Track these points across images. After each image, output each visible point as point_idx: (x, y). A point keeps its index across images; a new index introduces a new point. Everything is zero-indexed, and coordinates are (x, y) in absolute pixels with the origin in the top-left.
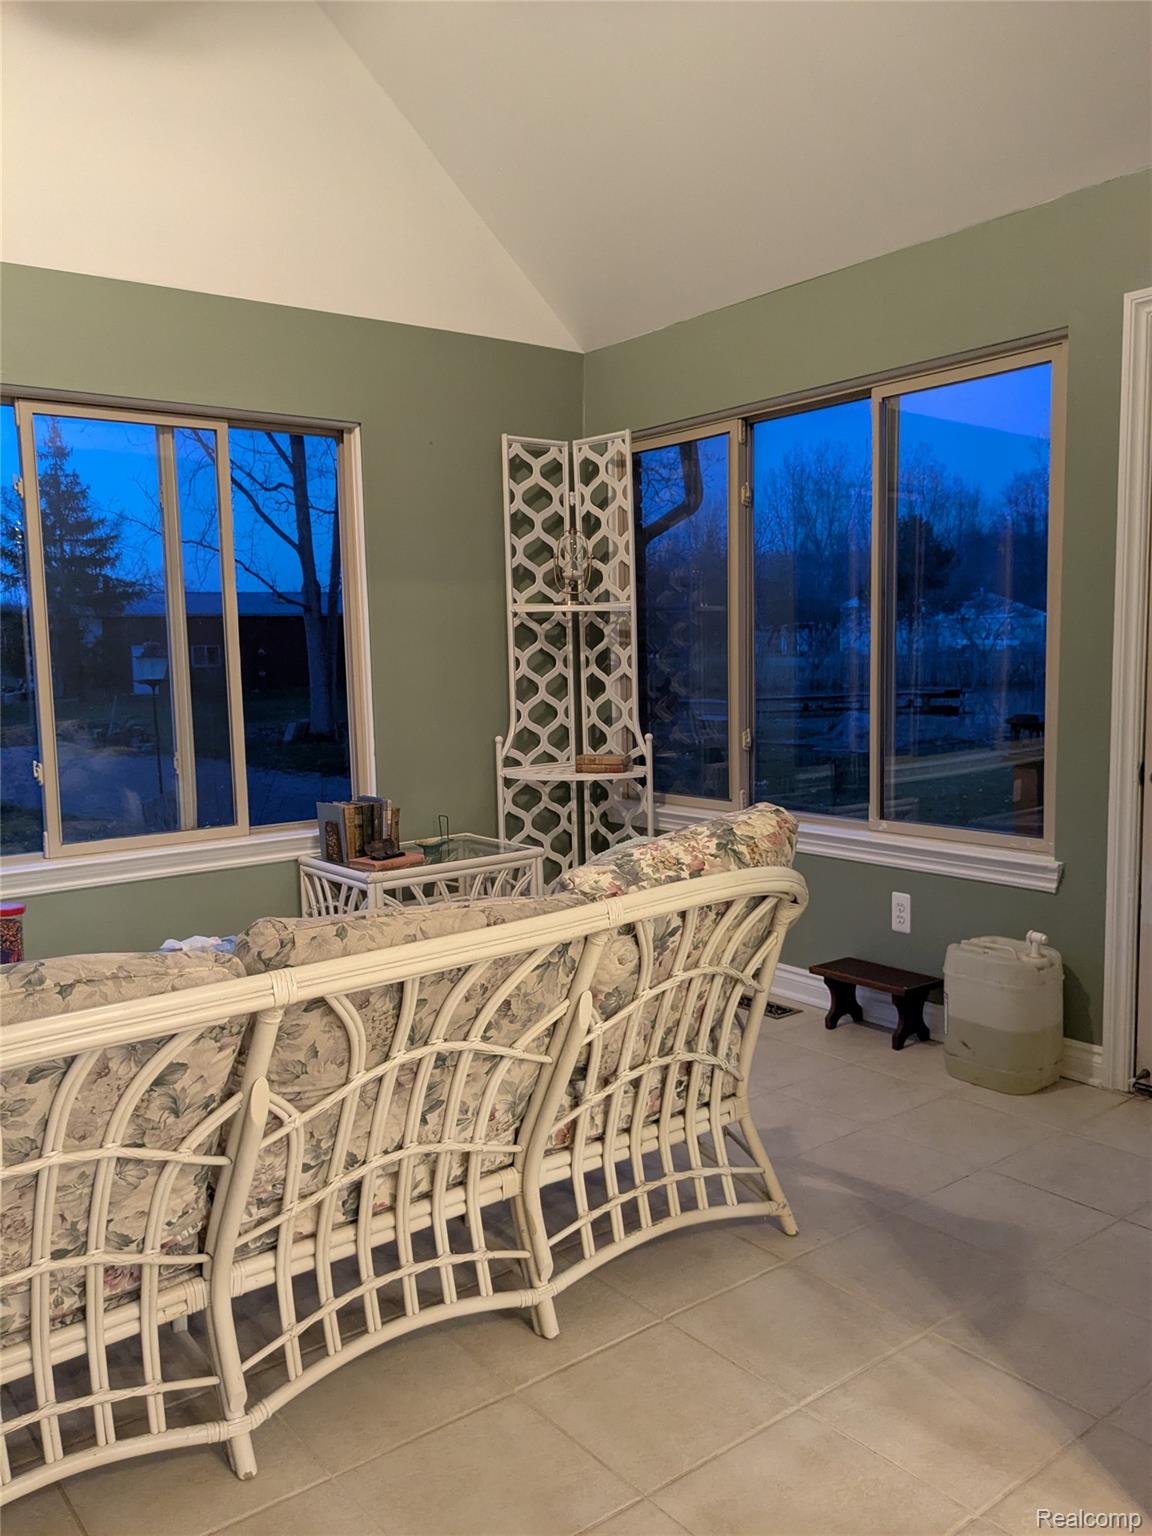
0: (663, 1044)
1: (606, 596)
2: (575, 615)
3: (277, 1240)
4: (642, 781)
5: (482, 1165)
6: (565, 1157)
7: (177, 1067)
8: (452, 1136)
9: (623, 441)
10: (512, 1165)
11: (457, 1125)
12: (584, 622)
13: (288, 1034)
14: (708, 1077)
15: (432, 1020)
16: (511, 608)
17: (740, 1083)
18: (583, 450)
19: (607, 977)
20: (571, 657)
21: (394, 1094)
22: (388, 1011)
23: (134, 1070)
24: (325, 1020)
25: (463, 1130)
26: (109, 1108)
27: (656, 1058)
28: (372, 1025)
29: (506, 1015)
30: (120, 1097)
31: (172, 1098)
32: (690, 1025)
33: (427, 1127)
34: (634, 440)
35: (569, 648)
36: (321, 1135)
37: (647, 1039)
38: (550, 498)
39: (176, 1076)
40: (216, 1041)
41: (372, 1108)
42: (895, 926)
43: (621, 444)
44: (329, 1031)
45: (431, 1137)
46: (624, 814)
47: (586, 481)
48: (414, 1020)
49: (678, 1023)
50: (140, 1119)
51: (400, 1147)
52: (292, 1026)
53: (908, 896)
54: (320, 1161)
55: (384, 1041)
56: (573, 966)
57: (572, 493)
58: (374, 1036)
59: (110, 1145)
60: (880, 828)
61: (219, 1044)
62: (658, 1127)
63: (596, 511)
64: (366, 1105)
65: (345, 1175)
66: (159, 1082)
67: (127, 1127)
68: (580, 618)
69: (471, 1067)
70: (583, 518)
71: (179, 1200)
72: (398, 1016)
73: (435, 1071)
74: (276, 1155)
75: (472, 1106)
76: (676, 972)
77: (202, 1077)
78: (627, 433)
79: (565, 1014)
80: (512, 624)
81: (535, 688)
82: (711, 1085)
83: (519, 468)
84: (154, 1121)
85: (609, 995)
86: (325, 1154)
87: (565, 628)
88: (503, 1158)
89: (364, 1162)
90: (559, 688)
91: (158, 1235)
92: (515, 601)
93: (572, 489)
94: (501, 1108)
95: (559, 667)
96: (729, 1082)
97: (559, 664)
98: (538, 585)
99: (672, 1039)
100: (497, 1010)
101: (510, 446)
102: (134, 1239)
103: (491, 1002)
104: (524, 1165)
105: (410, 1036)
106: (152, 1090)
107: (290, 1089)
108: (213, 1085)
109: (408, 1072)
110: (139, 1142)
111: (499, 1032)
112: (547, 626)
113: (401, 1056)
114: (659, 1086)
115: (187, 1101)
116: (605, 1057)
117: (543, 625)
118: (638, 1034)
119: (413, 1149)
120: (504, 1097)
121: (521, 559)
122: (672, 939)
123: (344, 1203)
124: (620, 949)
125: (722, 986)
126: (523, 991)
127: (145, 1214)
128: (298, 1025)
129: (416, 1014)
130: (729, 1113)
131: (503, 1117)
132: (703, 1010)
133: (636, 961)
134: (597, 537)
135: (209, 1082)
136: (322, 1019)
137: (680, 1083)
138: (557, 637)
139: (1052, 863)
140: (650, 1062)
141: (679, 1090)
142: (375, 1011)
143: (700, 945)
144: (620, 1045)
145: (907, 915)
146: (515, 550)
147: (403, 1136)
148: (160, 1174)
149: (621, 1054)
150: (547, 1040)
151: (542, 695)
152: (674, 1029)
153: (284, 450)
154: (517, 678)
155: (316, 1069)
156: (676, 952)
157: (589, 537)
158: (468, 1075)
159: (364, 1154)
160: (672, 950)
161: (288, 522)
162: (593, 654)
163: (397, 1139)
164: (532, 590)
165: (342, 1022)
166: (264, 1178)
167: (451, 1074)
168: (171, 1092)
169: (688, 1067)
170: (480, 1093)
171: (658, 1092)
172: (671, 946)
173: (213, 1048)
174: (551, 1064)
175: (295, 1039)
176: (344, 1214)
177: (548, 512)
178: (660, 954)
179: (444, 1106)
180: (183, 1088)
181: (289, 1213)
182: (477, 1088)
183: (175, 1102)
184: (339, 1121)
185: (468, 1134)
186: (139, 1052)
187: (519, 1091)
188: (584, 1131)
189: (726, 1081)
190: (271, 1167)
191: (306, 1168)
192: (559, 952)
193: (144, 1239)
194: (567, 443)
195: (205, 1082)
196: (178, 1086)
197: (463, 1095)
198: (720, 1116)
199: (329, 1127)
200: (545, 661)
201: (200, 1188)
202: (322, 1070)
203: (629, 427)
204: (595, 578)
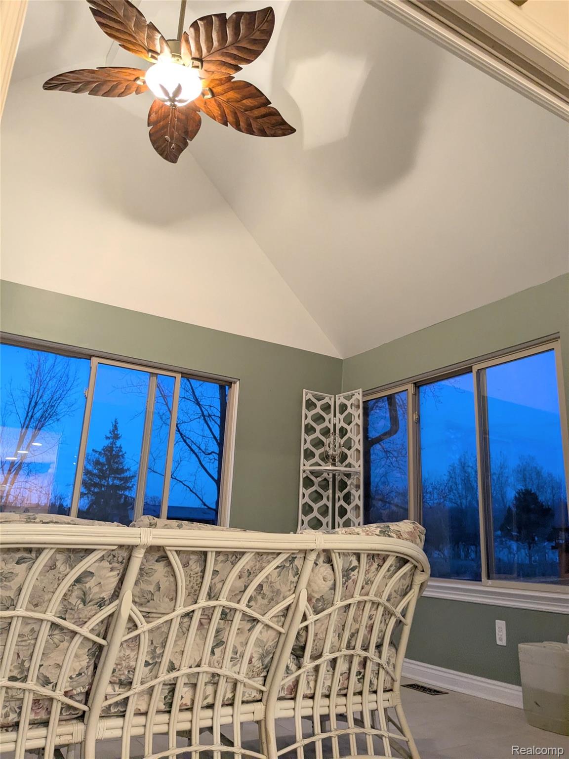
0: (349, 643)
1: (349, 465)
3: (125, 711)
5: (243, 696)
6: (291, 703)
7: (88, 574)
8: (227, 667)
9: (359, 394)
10: (260, 701)
11: (231, 661)
12: (338, 478)
13: (146, 573)
14: (376, 673)
15: (221, 586)
16: (302, 468)
17: (395, 683)
18: (340, 399)
19: (317, 588)
20: (331, 496)
21: (197, 630)
22: (198, 573)
23: (68, 570)
24: (166, 569)
25: (234, 665)
26: (52, 590)
27: (345, 649)
28: (189, 579)
29: (260, 593)
30: (59, 585)
31: (83, 592)
32: (364, 635)
33: (214, 657)
35: (330, 491)
36: (157, 644)
37: (340, 636)
38: (324, 420)
39: (88, 579)
40: (110, 564)
41: (186, 635)
43: (358, 396)
44: (167, 577)
45: (216, 664)
47: (342, 412)
48: (211, 582)
49: (357, 631)
50: (66, 601)
51: (198, 666)
52: (149, 569)
54: (154, 661)
55: (195, 592)
56: (297, 572)
58: (190, 586)
59: (48, 613)
61: (111, 566)
62: (346, 698)
63: (345, 426)
64: (183, 632)
65: (167, 674)
66: (78, 581)
67: (59, 606)
68: (336, 477)
69: (240, 624)
70: (340, 429)
71: (78, 664)
72: (203, 578)
73: (221, 621)
74: (132, 650)
75: (240, 650)
76: (355, 595)
77: (100, 583)
78: (360, 390)
79: (292, 603)
80: (302, 476)
81: (311, 509)
82: (378, 679)
83: (310, 405)
84: (72, 604)
85: (318, 600)
86: (158, 657)
87: (329, 481)
88: (255, 694)
89: (179, 670)
90: (324, 511)
91: (64, 684)
92: (304, 465)
93: (335, 416)
94: (256, 656)
95: (325, 501)
96: (388, 680)
97: (325, 499)
98: (317, 459)
99: (355, 641)
100: (255, 590)
101: (307, 394)
102: (51, 681)
103: (252, 584)
104: (267, 701)
105: (208, 592)
106: (74, 585)
107: (144, 609)
108: (104, 591)
109: (206, 617)
110: (63, 616)
111: (256, 604)
112: (319, 479)
113: (203, 602)
114: (347, 672)
115: (91, 596)
116: (316, 641)
117: (318, 478)
118: (335, 631)
119: (205, 668)
120: (257, 649)
121: (309, 445)
122: (353, 573)
123: (165, 697)
124: (324, 572)
125: (383, 615)
126: (270, 580)
127: (59, 666)
128: (152, 569)
129: (212, 579)
130: (388, 700)
131: (257, 664)
132: (372, 627)
133: (332, 581)
134: (345, 438)
135: (103, 588)
136: (164, 568)
137: (359, 673)
138: (325, 485)
140: (341, 651)
141: (359, 677)
142: (192, 570)
143: (369, 582)
144: (324, 636)
146: (306, 441)
147: (201, 660)
148: (71, 642)
149: (325, 642)
150: (283, 619)
151: (315, 514)
152: (356, 635)
153: (216, 436)
154: (303, 503)
155: (158, 599)
156: (355, 582)
157: (342, 438)
158: (238, 629)
159: (179, 664)
160: (353, 580)
161: (213, 469)
162: (342, 495)
163: (198, 660)
164: (313, 461)
165: (174, 572)
166: (124, 664)
167: (230, 625)
168: (83, 588)
169: (364, 663)
170: (244, 644)
171: (346, 675)
172: (353, 578)
173: (108, 568)
174: (284, 634)
175: (150, 577)
176: (164, 704)
177: (323, 426)
178: (346, 581)
179: (224, 646)
180: (90, 588)
181: (134, 690)
182: (242, 639)
183: (85, 595)
184: (167, 638)
185: (236, 668)
186: (72, 559)
187: (266, 647)
188: (302, 690)
189: (386, 679)
190: (128, 657)
191: (147, 664)
192: (290, 561)
193: (57, 683)
194: (333, 396)
195: (101, 587)
196: (88, 585)
197: (235, 641)
198: (382, 701)
199: (161, 640)
200: (318, 497)
201: (90, 660)
202: (161, 600)
204: (344, 457)
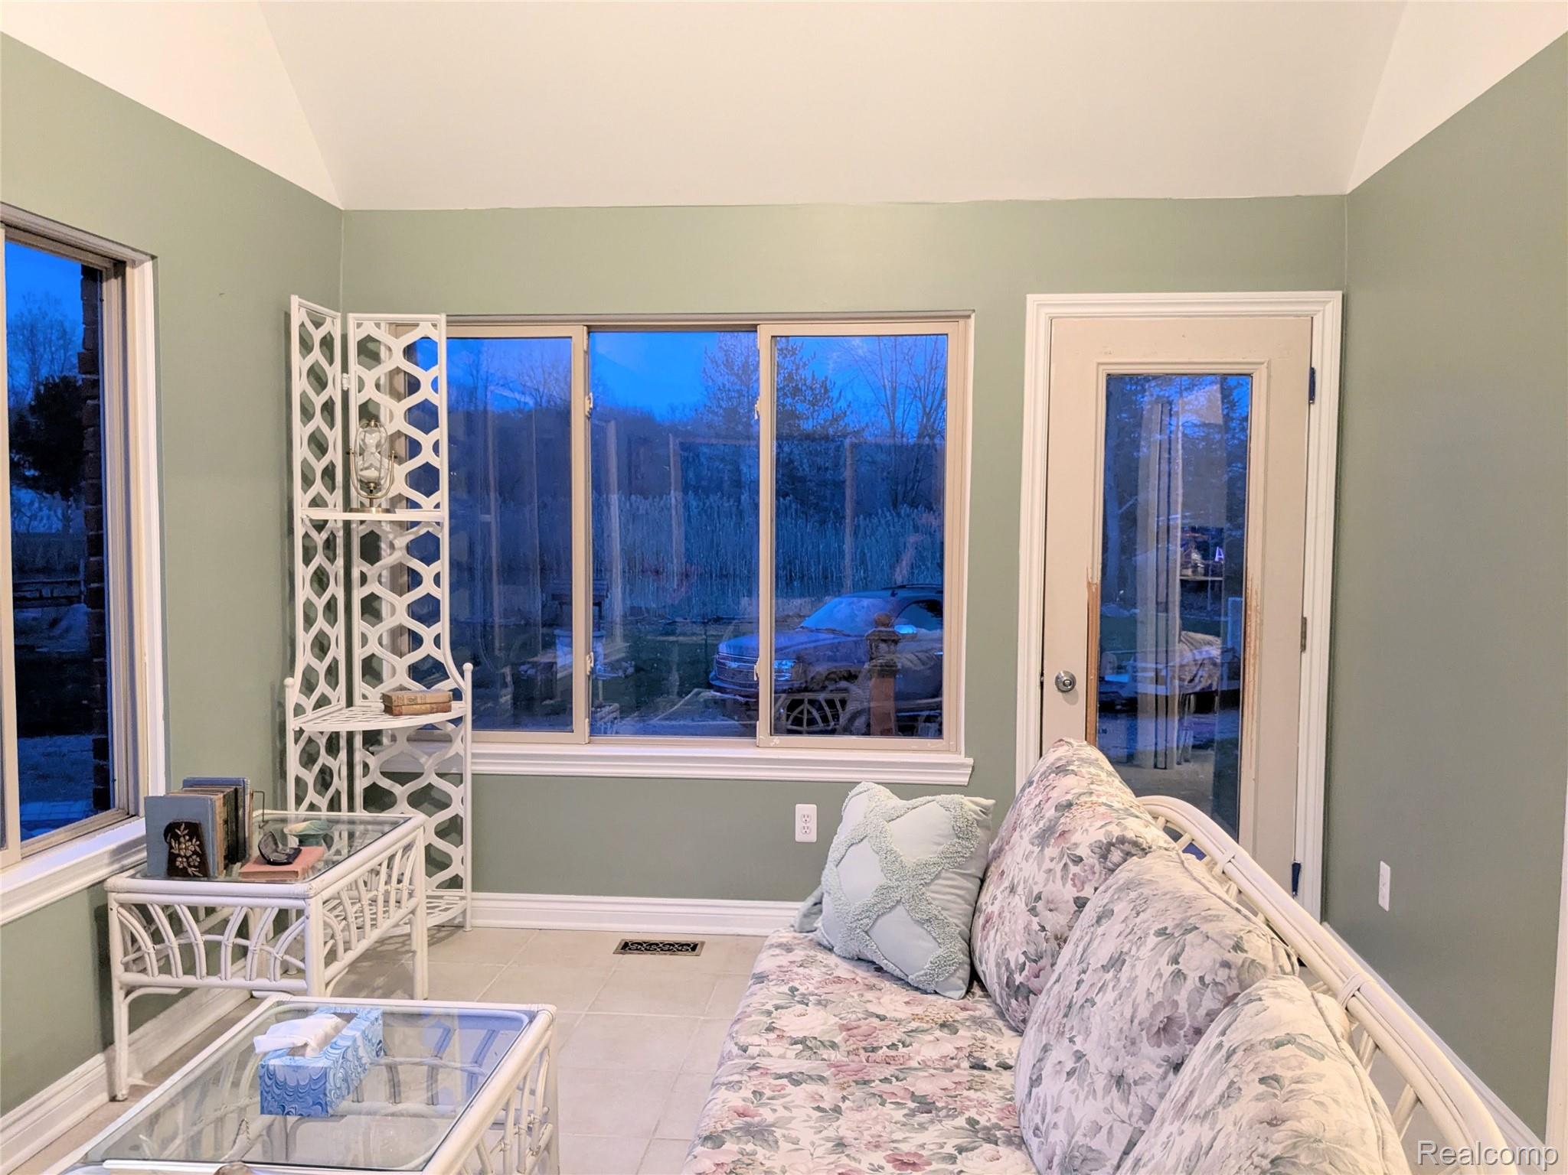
2: (347, 524)
4: (457, 721)
34: (449, 323)
42: (800, 837)
46: (423, 760)
53: (815, 806)
57: (345, 375)
60: (772, 744)
139: (961, 758)
145: (813, 825)
203: (445, 312)
